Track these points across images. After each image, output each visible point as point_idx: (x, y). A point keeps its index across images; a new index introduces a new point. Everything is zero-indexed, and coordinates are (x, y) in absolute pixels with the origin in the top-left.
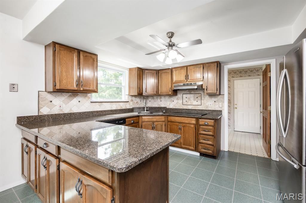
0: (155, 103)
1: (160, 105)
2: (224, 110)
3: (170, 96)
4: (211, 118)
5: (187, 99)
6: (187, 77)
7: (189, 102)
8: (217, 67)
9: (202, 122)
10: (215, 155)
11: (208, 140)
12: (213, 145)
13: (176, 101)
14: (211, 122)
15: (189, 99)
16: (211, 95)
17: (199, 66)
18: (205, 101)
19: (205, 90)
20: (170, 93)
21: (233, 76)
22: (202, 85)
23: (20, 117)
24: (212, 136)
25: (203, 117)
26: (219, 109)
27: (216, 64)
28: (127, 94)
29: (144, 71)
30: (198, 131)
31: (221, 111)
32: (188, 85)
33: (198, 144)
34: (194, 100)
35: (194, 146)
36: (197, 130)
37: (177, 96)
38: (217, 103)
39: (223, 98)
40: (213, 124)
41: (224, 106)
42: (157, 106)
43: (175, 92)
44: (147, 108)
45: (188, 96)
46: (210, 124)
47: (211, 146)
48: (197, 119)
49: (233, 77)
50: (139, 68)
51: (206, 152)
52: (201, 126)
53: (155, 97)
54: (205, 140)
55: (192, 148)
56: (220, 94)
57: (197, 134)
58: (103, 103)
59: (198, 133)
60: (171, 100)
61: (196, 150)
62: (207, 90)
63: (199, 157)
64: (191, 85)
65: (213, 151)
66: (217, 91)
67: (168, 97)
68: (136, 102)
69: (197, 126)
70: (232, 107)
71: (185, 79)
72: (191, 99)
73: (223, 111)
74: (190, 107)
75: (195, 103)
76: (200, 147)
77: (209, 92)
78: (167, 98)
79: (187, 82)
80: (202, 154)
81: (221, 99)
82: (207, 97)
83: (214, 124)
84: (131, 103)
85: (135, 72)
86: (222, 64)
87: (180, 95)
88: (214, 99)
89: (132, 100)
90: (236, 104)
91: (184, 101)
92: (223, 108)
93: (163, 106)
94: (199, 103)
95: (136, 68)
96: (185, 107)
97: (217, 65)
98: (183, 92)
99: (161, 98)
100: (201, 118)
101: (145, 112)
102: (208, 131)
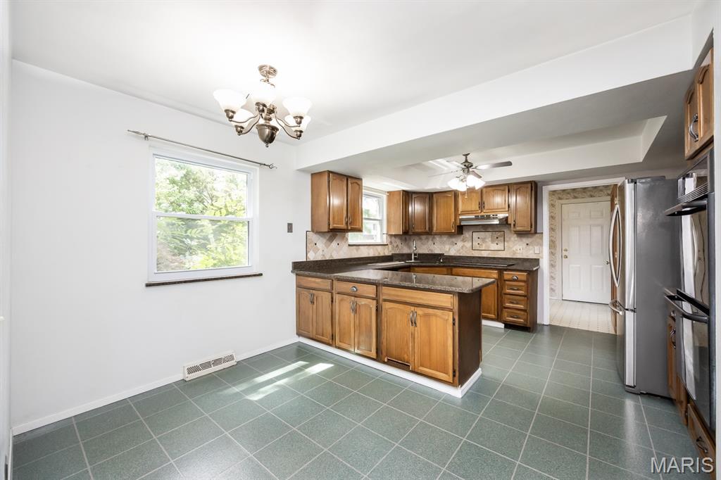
0: (425, 247)
1: (432, 251)
2: (542, 258)
3: (450, 235)
4: (523, 269)
5: (479, 241)
6: (482, 205)
7: (484, 245)
8: (532, 190)
9: (507, 275)
10: (528, 325)
11: (517, 304)
12: (525, 311)
13: (460, 244)
14: (523, 276)
15: (484, 240)
16: (521, 234)
17: (502, 188)
18: (511, 244)
19: (512, 225)
20: (453, 231)
21: (560, 196)
22: (506, 219)
23: (296, 262)
24: (525, 296)
25: (509, 268)
26: (534, 257)
27: (529, 185)
28: (385, 232)
29: (410, 195)
30: (502, 289)
31: (537, 260)
32: (483, 218)
33: (502, 310)
34: (493, 242)
35: (496, 313)
36: (499, 288)
37: (462, 236)
38: (531, 247)
39: (542, 238)
40: (524, 278)
41: (542, 252)
42: (426, 252)
43: (460, 229)
44: (415, 255)
45: (482, 235)
46: (520, 278)
47: (522, 313)
48: (501, 271)
49: (560, 199)
50: (404, 191)
51: (515, 322)
52: (507, 282)
53: (424, 237)
54: (513, 303)
55: (493, 316)
56: (536, 233)
57: (500, 295)
58: (360, 247)
59: (501, 293)
60: (453, 242)
61: (498, 319)
62: (514, 225)
63: (503, 331)
64: (488, 217)
65: (526, 320)
66: (531, 227)
67: (446, 236)
68: (395, 245)
69: (500, 282)
70: (558, 255)
71: (478, 208)
72: (487, 240)
73: (540, 260)
74: (485, 254)
75: (494, 246)
76: (505, 314)
77: (518, 229)
78: (445, 238)
79: (482, 214)
80: (508, 326)
81: (538, 240)
82: (514, 237)
83: (527, 279)
84: (390, 246)
85: (398, 198)
86: (539, 184)
87: (467, 234)
88: (525, 240)
89: (391, 243)
90: (566, 250)
91: (475, 244)
92: (540, 255)
93: (437, 251)
94: (500, 246)
95: (399, 191)
96: (476, 254)
97: (532, 187)
98: (473, 229)
99: (434, 238)
100: (506, 270)
101: (413, 261)
102: (518, 290)
